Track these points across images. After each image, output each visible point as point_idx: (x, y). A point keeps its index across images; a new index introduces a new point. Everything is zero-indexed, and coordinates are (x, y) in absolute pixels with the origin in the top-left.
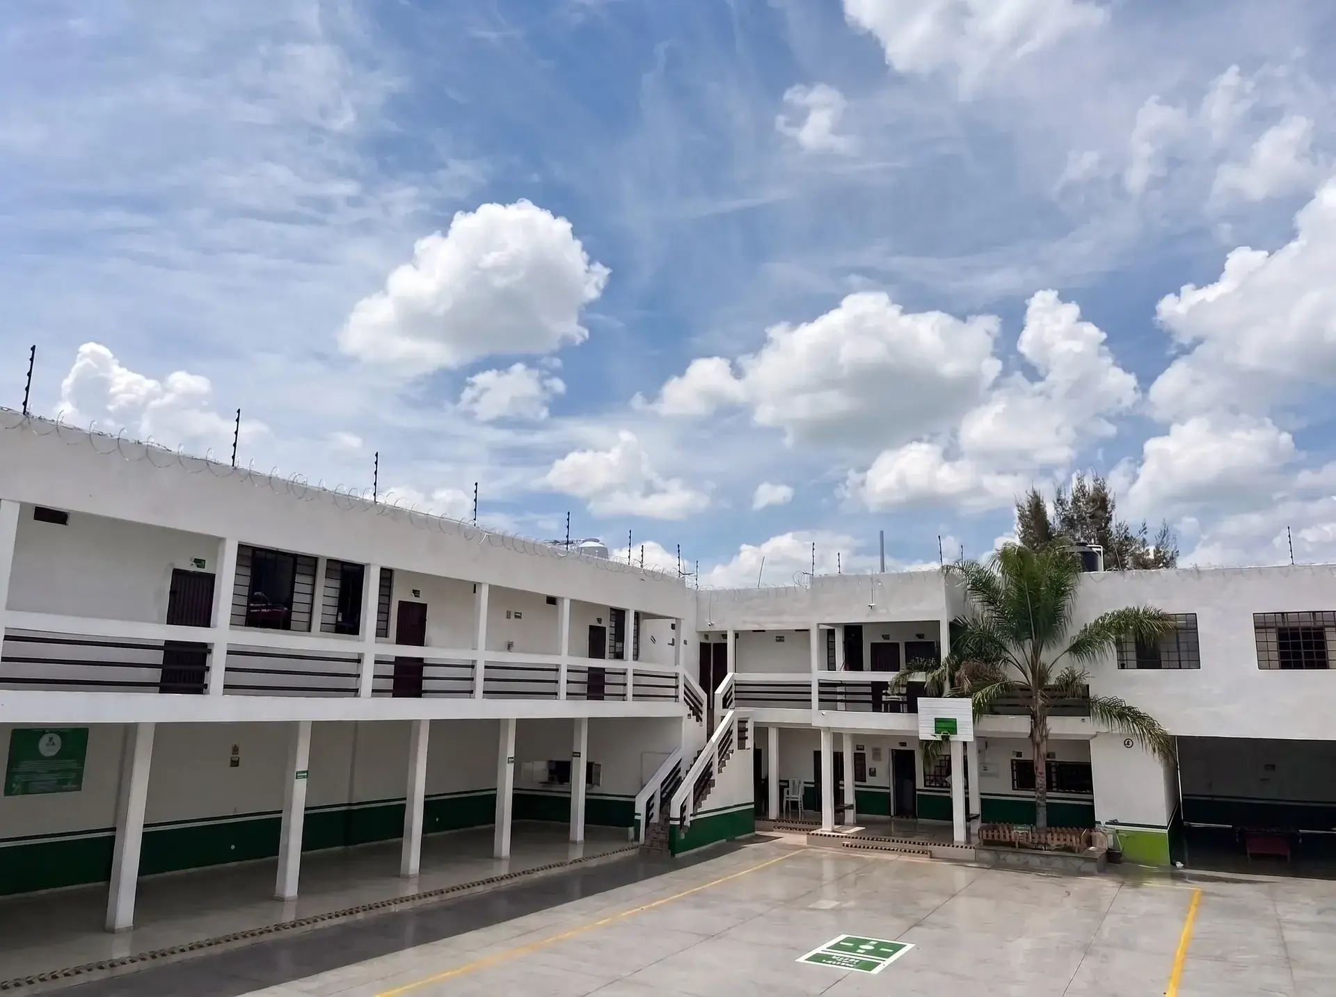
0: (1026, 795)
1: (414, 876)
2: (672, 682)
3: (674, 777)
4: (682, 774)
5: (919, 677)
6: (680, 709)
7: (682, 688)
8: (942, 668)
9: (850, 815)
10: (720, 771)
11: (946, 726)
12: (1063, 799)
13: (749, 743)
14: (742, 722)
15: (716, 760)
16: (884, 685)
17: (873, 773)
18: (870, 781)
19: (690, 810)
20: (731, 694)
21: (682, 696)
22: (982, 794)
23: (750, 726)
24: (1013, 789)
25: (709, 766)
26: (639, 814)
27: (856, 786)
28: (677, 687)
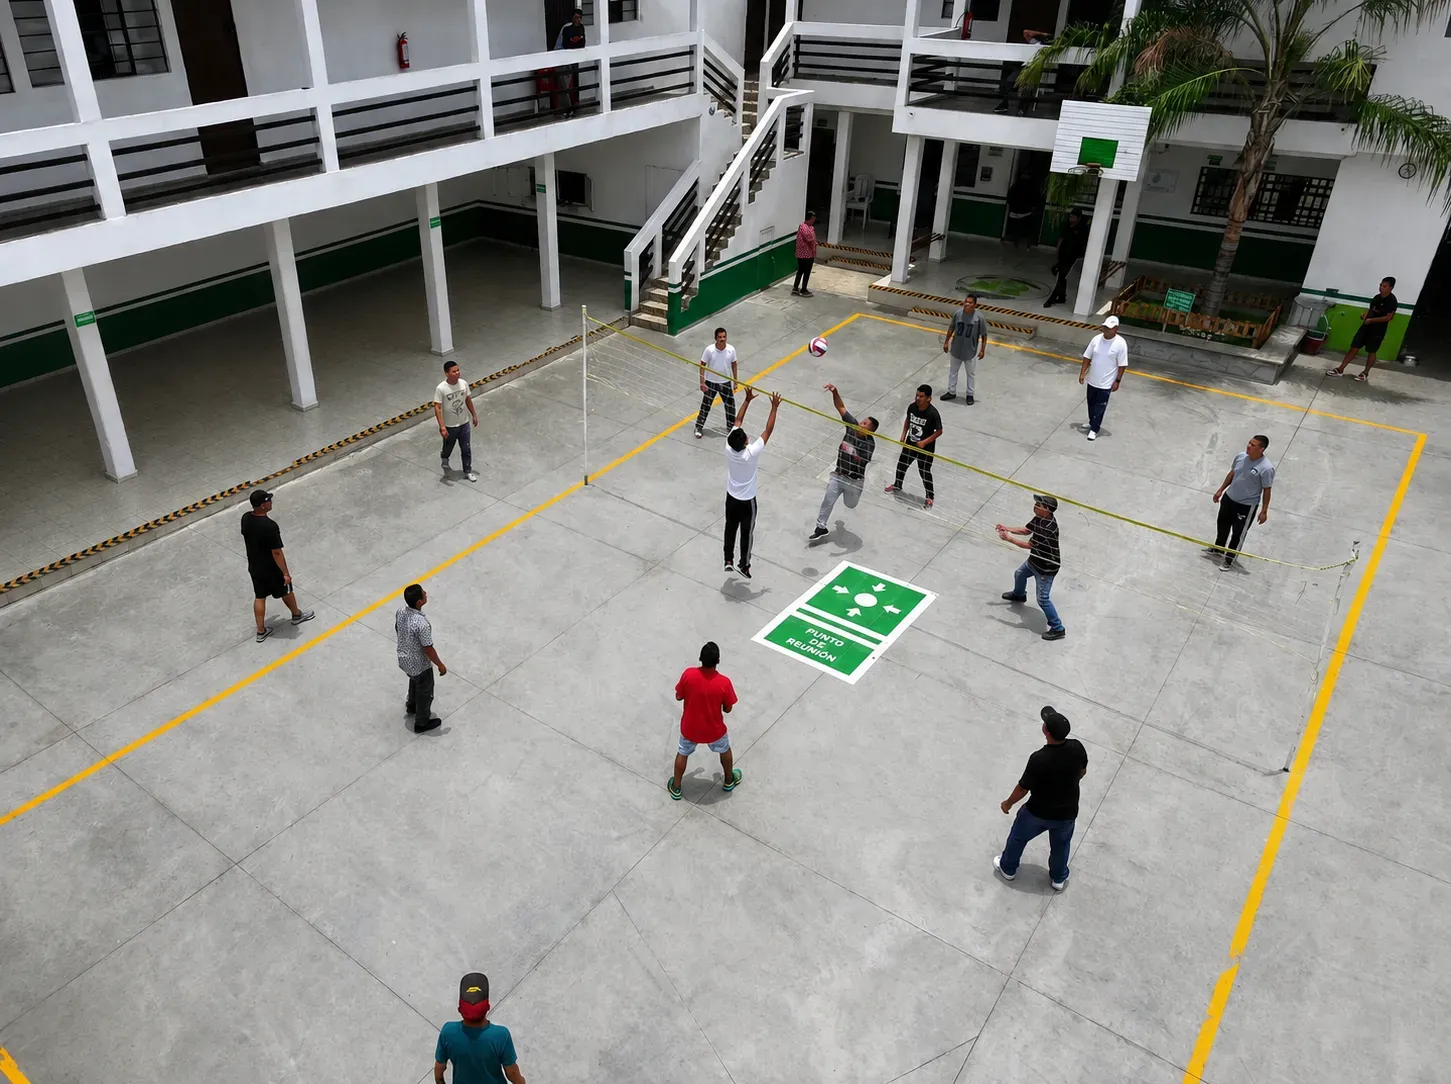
0: (1211, 223)
1: (311, 408)
2: (684, 62)
3: (689, 204)
4: (699, 201)
5: (1073, 56)
6: (696, 104)
7: (700, 66)
8: (1115, 45)
9: (936, 251)
10: (752, 198)
11: (1098, 152)
12: (1266, 232)
13: (805, 142)
14: (794, 113)
15: (747, 180)
16: (1018, 65)
17: (987, 175)
18: (981, 187)
19: (700, 266)
20: (788, 56)
21: (700, 79)
22: (1140, 216)
23: (807, 118)
24: (1192, 212)
25: (735, 193)
26: (630, 274)
27: (955, 192)
28: (691, 69)
